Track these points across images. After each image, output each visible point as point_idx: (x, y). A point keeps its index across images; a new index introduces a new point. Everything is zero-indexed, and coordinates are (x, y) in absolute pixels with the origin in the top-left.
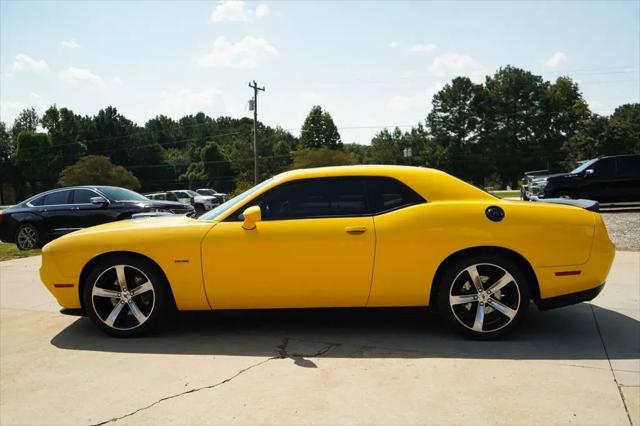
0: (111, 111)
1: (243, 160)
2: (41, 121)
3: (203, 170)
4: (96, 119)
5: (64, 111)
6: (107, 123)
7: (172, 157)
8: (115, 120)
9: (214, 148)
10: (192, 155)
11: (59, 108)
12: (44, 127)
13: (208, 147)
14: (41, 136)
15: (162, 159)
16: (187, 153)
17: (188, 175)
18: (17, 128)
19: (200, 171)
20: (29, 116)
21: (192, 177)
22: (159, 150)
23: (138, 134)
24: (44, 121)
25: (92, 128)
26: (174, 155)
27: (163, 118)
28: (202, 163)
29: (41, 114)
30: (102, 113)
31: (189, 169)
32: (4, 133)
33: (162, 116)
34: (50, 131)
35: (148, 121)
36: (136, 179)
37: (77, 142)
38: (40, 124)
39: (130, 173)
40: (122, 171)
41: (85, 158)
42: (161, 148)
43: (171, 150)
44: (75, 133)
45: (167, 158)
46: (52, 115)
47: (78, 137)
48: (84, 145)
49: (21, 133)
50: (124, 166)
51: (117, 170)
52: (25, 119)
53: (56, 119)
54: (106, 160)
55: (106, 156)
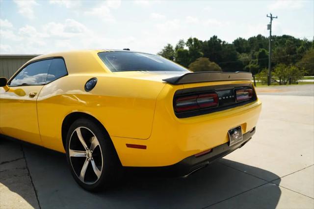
0: (215, 37)
1: (278, 57)
3: (257, 64)
4: (209, 41)
5: (195, 39)
6: (213, 43)
7: (243, 57)
8: (216, 41)
9: (263, 52)
10: (253, 56)
11: (193, 38)
12: (187, 46)
13: (260, 51)
14: (186, 51)
15: (238, 59)
16: (250, 55)
17: (250, 66)
18: (177, 48)
19: (255, 64)
21: (251, 66)
22: (236, 54)
23: (226, 47)
24: (187, 44)
25: (206, 45)
26: (243, 56)
27: (240, 39)
28: (257, 60)
29: (186, 41)
30: (211, 38)
31: (250, 63)
32: (172, 50)
34: (190, 48)
35: (234, 41)
36: (220, 68)
37: (199, 52)
38: (185, 45)
39: (218, 65)
40: (214, 64)
41: (198, 59)
42: (238, 53)
43: (243, 54)
44: (199, 48)
45: (240, 58)
46: (190, 41)
47: (200, 50)
48: (202, 53)
49: (178, 50)
50: (215, 62)
51: (212, 64)
52: (180, 43)
53: (192, 43)
54: (207, 59)
55: (208, 58)
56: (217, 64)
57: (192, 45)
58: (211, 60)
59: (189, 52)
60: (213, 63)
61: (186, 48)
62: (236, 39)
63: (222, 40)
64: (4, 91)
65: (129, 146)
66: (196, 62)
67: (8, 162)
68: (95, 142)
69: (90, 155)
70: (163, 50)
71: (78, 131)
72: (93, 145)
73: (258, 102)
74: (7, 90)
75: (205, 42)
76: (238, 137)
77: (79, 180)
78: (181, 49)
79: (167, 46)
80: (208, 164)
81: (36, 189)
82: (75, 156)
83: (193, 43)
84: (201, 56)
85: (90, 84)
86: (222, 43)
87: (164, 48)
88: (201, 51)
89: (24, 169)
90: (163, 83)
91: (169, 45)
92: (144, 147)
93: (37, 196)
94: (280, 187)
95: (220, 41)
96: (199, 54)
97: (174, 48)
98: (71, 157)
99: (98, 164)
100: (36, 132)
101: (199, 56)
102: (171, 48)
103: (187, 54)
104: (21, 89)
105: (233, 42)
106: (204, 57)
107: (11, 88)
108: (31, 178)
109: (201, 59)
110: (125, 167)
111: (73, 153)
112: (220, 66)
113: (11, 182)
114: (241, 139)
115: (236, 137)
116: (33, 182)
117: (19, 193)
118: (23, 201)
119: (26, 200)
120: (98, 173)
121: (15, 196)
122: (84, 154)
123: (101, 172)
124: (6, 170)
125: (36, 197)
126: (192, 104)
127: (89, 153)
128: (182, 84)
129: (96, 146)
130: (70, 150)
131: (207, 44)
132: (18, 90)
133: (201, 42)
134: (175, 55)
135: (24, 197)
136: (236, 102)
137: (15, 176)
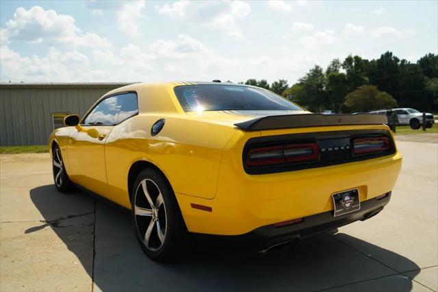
0: (388, 55)
2: (342, 65)
4: (378, 60)
5: (357, 58)
6: (385, 63)
8: (391, 60)
11: (353, 56)
12: (343, 68)
14: (342, 75)
15: (425, 86)
18: (328, 71)
20: (335, 63)
22: (423, 80)
23: (407, 69)
24: (344, 65)
25: (374, 67)
26: (435, 83)
27: (431, 55)
29: (342, 61)
30: (382, 56)
32: (322, 74)
33: (430, 54)
34: (348, 71)
35: (419, 59)
36: (395, 101)
37: (363, 77)
38: (342, 67)
39: (391, 97)
40: (385, 95)
41: (361, 87)
42: (425, 78)
43: (435, 79)
44: (362, 71)
45: (430, 84)
46: (349, 60)
47: (363, 73)
48: (367, 79)
49: (330, 74)
50: (387, 92)
51: (382, 95)
52: (333, 65)
53: (351, 63)
54: (374, 88)
55: (375, 85)
56: (390, 94)
57: (352, 67)
58: (380, 89)
59: (346, 78)
60: (385, 93)
61: (342, 71)
62: (423, 56)
63: (401, 59)
64: (76, 130)
65: (194, 206)
66: (356, 91)
67: (75, 216)
68: (161, 199)
69: (156, 213)
70: (308, 74)
71: (144, 183)
72: (158, 203)
73: (395, 157)
74: (80, 130)
75: (373, 61)
76: (352, 205)
77: (143, 244)
78: (335, 73)
79: (315, 68)
80: (297, 239)
81: (96, 251)
82: (141, 214)
83: (353, 64)
84: (365, 84)
85: (157, 126)
86: (399, 63)
87: (308, 72)
88: (365, 75)
89: (90, 225)
90: (235, 128)
91: (317, 67)
92: (209, 209)
93: (94, 258)
94: (414, 283)
95: (397, 60)
96: (362, 80)
97: (324, 71)
98: (137, 215)
99: (162, 227)
100: (103, 180)
101: (362, 82)
102: (321, 70)
103: (344, 80)
104: (94, 130)
105: (418, 61)
106: (370, 83)
107: (84, 128)
108: (94, 237)
109: (364, 88)
110: (190, 233)
111: (139, 211)
112: (394, 97)
113: (72, 239)
114: (358, 207)
115: (348, 205)
116: (95, 243)
117: (75, 253)
118: (77, 262)
119: (81, 262)
120: (162, 237)
121: (72, 256)
122: (150, 212)
123: (164, 237)
124: (71, 226)
125: (92, 260)
126: (275, 156)
127: (155, 211)
128: (259, 130)
129: (161, 203)
130: (135, 207)
131: (376, 65)
132: (91, 130)
133: (366, 61)
134: (325, 82)
135: (80, 259)
136: (354, 156)
137: (79, 233)
